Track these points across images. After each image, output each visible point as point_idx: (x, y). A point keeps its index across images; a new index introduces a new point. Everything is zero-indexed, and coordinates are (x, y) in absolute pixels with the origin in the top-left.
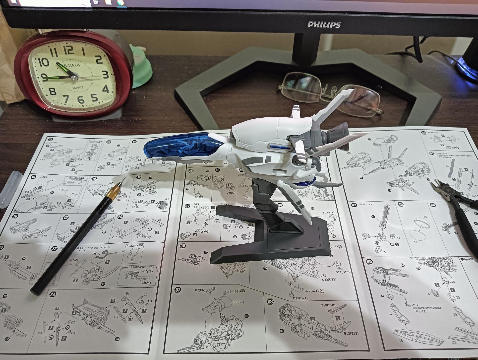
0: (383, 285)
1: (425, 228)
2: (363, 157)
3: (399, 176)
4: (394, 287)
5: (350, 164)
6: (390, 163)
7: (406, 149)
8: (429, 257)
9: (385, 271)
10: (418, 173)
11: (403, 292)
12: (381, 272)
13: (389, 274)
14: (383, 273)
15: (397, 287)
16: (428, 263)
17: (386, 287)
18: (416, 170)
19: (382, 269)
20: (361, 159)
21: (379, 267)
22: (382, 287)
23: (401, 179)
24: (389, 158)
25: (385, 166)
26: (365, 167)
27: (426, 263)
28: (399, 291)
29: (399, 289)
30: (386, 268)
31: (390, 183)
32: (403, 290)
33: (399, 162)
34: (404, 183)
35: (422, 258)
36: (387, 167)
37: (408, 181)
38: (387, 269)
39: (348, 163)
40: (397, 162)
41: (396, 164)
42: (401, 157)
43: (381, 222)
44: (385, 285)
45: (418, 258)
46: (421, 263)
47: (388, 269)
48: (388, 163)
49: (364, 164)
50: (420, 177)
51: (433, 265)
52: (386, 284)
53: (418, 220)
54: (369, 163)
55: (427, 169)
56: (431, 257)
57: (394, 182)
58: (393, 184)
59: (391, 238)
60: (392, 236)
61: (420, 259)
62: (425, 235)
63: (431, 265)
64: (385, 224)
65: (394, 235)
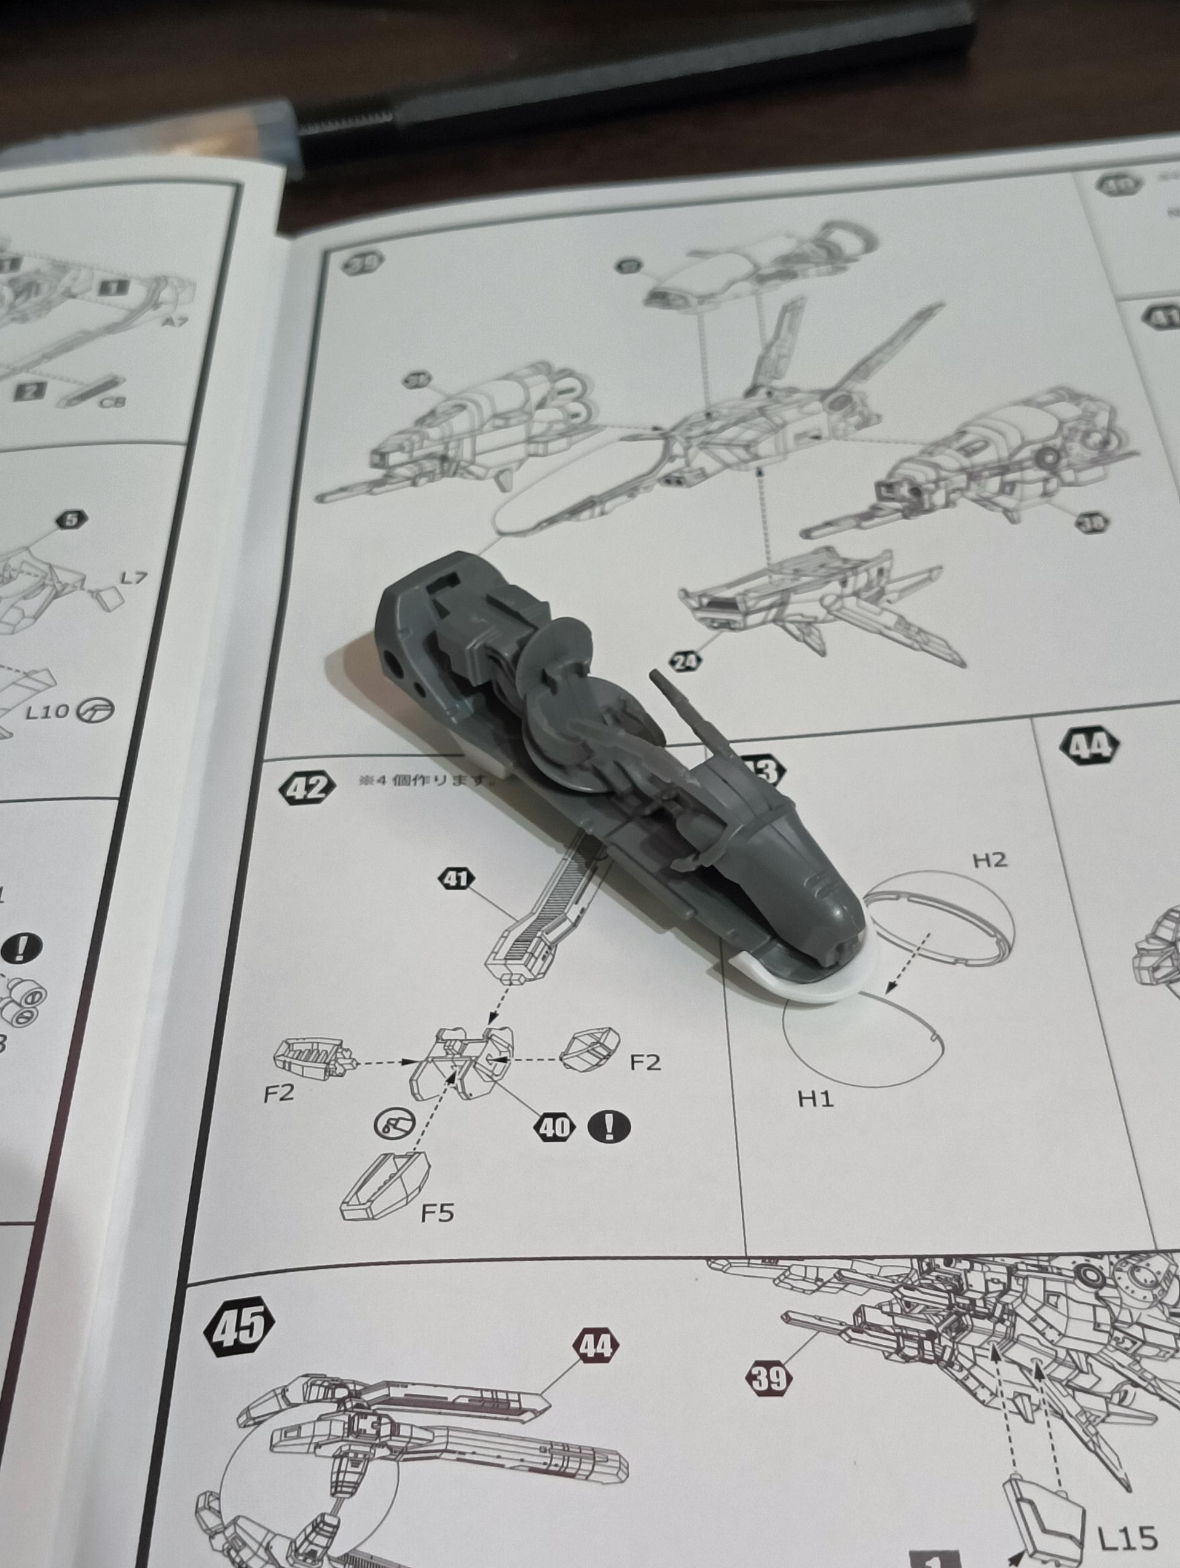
1: (960, 967)
2: (528, 400)
3: (807, 534)
5: (394, 458)
6: (749, 435)
7: (925, 315)
8: (920, 1258)
10: (994, 484)
16: (899, 1321)
20: (503, 419)
23: (823, 557)
24: (751, 392)
25: (702, 460)
26: (519, 479)
27: (873, 1316)
31: (705, 601)
33: (837, 416)
34: (844, 583)
35: (847, 1264)
36: (710, 465)
37: (886, 565)
39: (380, 457)
40: (820, 419)
41: (798, 437)
42: (865, 377)
43: (518, 923)
45: (798, 1270)
46: (819, 1325)
48: (728, 434)
49: (520, 451)
50: (1006, 511)
51: (945, 1341)
53: (898, 895)
54: (562, 443)
55: (1097, 438)
56: (948, 1259)
57: (745, 594)
58: (729, 605)
59: (571, 1067)
60: (590, 1050)
61: (818, 1279)
62: (934, 1033)
63: (928, 1345)
64: (551, 937)
65: (611, 1041)
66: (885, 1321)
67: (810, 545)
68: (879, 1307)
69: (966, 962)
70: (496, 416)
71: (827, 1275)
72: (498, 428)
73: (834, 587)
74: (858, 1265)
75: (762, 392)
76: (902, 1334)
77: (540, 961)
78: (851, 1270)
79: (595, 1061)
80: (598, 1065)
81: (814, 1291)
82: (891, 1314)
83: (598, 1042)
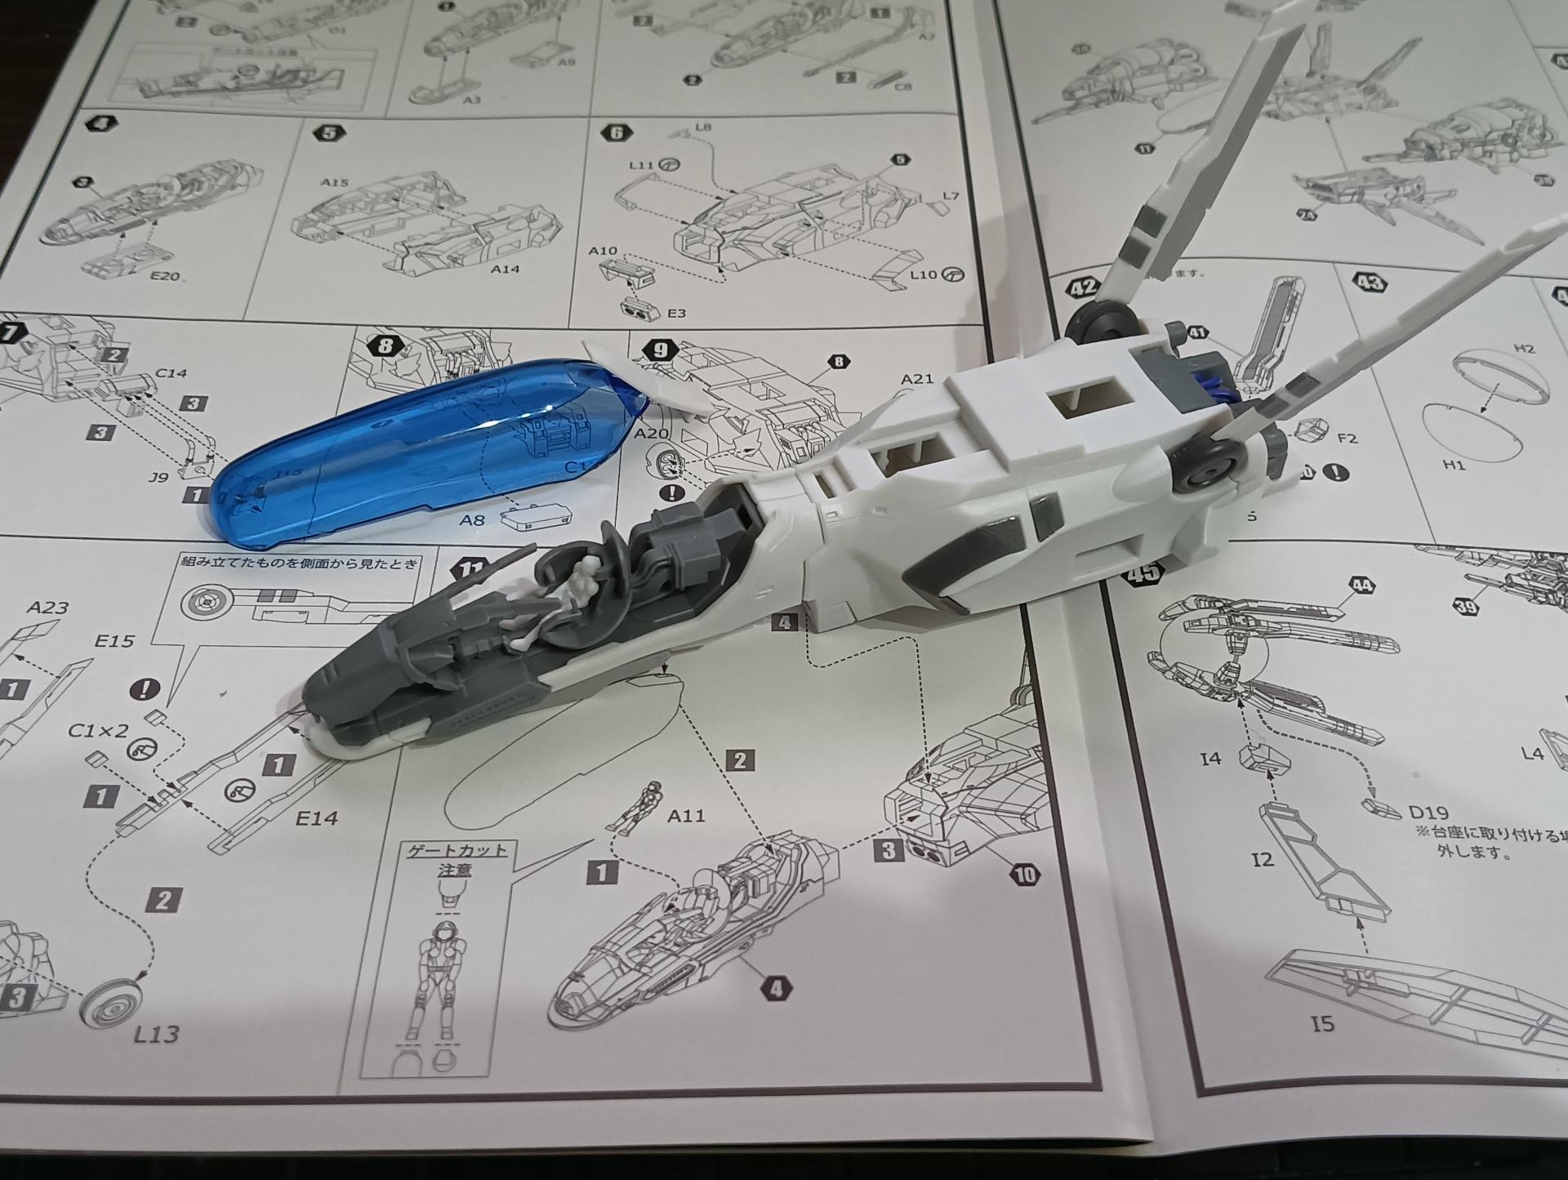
0: (1219, 697)
1: (1520, 404)
2: (1161, 59)
3: (1367, 159)
4: (1289, 707)
5: (1079, 93)
6: (1315, 99)
7: (1411, 45)
8: (1536, 553)
9: (1239, 620)
10: (1479, 151)
11: (1352, 737)
12: (1214, 621)
13: (1267, 633)
14: (1224, 631)
15: (1315, 704)
16: (1531, 583)
17: (1241, 705)
18: (1467, 135)
19: (1219, 604)
20: (1148, 70)
21: (1199, 598)
22: (1217, 704)
23: (1380, 173)
24: (1311, 74)
25: (1287, 107)
26: (1169, 102)
27: (1516, 580)
28: (1329, 729)
29: (1329, 717)
30: (1246, 601)
31: (1311, 184)
32: (1354, 725)
33: (1369, 97)
34: (1397, 189)
35: (1495, 552)
36: (1296, 112)
37: (1422, 184)
38: (1251, 605)
40: (1359, 98)
41: (1349, 105)
42: (1382, 77)
43: (1245, 358)
44: (1237, 694)
45: (1467, 553)
46: (1487, 582)
47: (1260, 604)
48: (1302, 95)
49: (1165, 88)
50: (1489, 167)
51: (1560, 595)
52: (1240, 689)
53: (1475, 361)
54: (1193, 85)
55: (1537, 132)
56: (1552, 554)
57: (1336, 184)
58: (1327, 188)
59: (1303, 440)
60: (1312, 430)
61: (1480, 559)
62: (1515, 436)
63: (1550, 596)
64: (1269, 365)
65: (1323, 426)
66: (1525, 583)
67: (1369, 166)
68: (1519, 575)
69: (1524, 401)
70: (1141, 68)
71: (1485, 557)
72: (1145, 75)
73: (1391, 190)
74: (1500, 553)
75: (1317, 76)
76: (1535, 590)
77: (1265, 381)
78: (1497, 555)
79: (1317, 437)
80: (1319, 439)
81: (1479, 565)
82: (1526, 579)
83: (1316, 426)
